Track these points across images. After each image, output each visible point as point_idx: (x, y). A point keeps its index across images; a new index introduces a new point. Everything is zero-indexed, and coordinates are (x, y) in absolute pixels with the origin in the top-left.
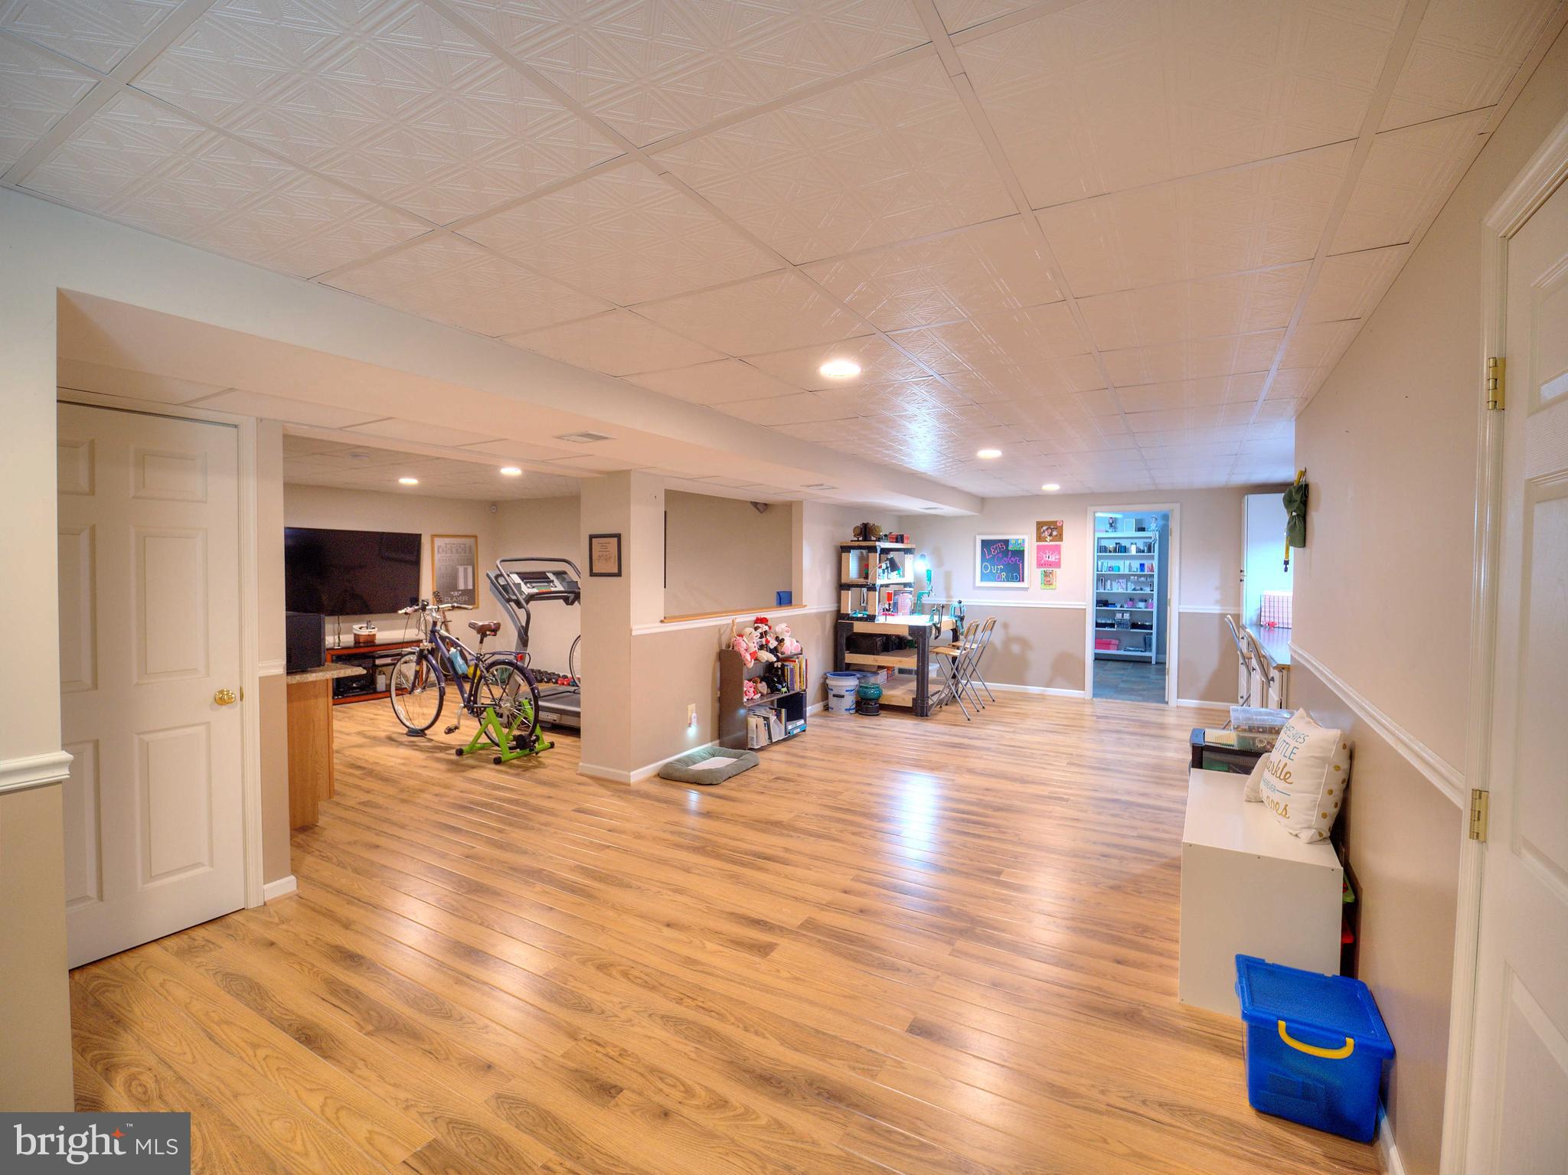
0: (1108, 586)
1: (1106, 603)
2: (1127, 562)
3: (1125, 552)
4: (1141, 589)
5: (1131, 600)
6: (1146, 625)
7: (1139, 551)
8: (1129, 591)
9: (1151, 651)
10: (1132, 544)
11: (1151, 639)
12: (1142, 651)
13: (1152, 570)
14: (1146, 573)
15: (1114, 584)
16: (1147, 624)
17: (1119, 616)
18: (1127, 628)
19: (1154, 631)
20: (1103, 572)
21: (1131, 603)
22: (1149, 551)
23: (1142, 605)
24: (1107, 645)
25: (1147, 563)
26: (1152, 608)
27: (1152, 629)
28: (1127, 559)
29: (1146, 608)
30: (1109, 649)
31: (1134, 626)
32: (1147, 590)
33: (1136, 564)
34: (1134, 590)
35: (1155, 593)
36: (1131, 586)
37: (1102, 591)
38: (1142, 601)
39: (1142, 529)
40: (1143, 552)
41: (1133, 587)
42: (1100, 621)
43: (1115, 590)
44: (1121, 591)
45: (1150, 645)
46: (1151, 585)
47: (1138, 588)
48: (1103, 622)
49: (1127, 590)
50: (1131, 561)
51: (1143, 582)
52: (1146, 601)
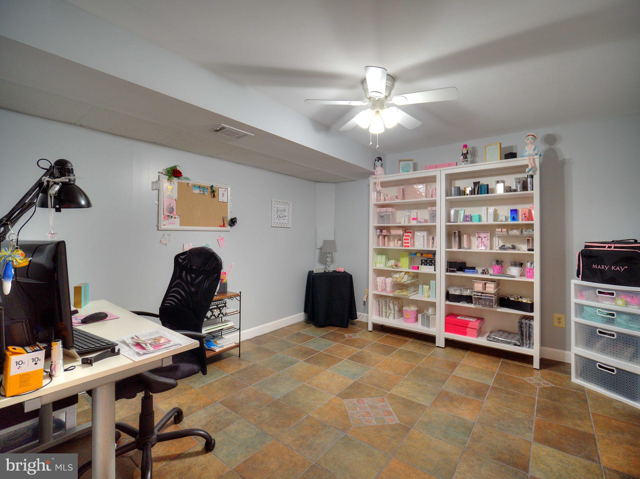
0: (465, 243)
1: (462, 267)
2: (491, 210)
3: (488, 193)
4: (514, 248)
5: (498, 262)
6: (521, 303)
7: (508, 189)
8: (496, 250)
9: (530, 345)
10: (498, 182)
11: (530, 327)
12: (515, 345)
13: (530, 217)
14: (520, 222)
15: (474, 240)
16: (524, 301)
17: (478, 287)
18: (491, 306)
19: (536, 314)
20: (458, 223)
21: (498, 267)
22: (525, 187)
23: (514, 271)
24: (462, 328)
25: (521, 208)
26: (532, 276)
27: (532, 311)
28: (491, 205)
29: (521, 275)
30: (465, 334)
31: (504, 302)
32: (523, 248)
33: (504, 212)
34: (503, 248)
35: (537, 253)
36: (498, 243)
37: (455, 249)
38: (515, 264)
39: (512, 155)
40: (515, 191)
41: (501, 244)
42: (452, 291)
43: (474, 249)
44: (482, 249)
45: (530, 336)
46: (530, 240)
47: (509, 245)
48: (458, 293)
49: (491, 249)
50: (497, 208)
51: (516, 237)
52: (521, 265)
